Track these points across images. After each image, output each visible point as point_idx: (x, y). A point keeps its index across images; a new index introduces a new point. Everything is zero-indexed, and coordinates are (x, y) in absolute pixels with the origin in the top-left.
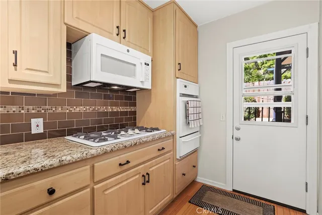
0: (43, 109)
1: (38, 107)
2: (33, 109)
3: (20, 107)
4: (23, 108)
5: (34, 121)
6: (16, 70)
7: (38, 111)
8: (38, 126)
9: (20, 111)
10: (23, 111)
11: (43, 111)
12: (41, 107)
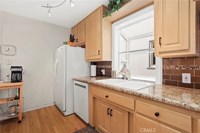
0: (191, 67)
1: (187, 66)
2: (184, 67)
3: (175, 66)
4: (177, 66)
5: (184, 75)
6: (161, 47)
7: (187, 69)
8: (186, 78)
9: (176, 68)
10: (177, 68)
11: (191, 69)
12: (189, 66)
